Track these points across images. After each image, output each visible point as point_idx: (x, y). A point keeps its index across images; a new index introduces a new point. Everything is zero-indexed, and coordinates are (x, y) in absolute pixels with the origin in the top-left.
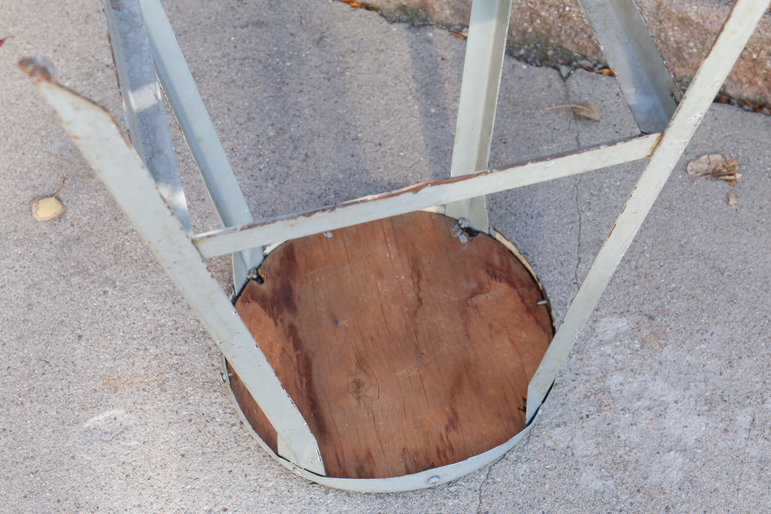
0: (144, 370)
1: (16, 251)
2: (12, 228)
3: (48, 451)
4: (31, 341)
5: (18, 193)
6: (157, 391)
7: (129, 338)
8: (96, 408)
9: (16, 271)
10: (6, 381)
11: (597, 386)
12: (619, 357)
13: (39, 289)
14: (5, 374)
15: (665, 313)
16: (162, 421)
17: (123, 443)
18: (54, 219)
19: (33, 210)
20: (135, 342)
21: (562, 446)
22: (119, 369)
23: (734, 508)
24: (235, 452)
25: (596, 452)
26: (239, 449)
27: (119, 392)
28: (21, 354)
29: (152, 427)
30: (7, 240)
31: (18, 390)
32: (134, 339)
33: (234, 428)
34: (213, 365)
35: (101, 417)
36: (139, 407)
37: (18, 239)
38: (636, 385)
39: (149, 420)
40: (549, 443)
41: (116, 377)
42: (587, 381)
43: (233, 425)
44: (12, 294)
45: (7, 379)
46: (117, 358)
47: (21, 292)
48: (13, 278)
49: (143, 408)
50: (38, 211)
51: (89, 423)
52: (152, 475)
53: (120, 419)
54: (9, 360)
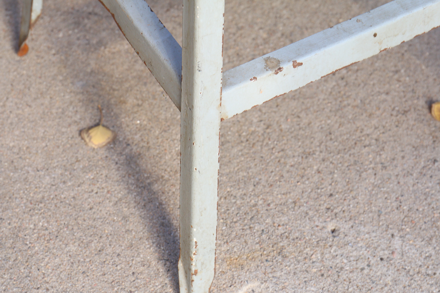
0: (258, 245)
1: (87, 177)
2: (74, 160)
4: (142, 247)
5: (64, 130)
6: (280, 258)
7: (231, 223)
8: (232, 287)
9: (97, 193)
10: (137, 285)
13: (126, 203)
14: (133, 279)
16: (297, 282)
18: (109, 143)
19: (87, 140)
20: (238, 224)
22: (235, 250)
24: (377, 290)
26: (379, 287)
27: (246, 269)
28: (138, 259)
29: (291, 289)
30: (74, 170)
31: (152, 289)
32: (235, 222)
34: (317, 226)
36: (270, 275)
37: (84, 167)
39: (286, 284)
41: (237, 257)
43: (362, 269)
44: (104, 212)
45: (138, 283)
46: (229, 241)
47: (111, 209)
48: (98, 200)
49: (275, 275)
50: (92, 140)
53: (257, 290)
54: (130, 267)
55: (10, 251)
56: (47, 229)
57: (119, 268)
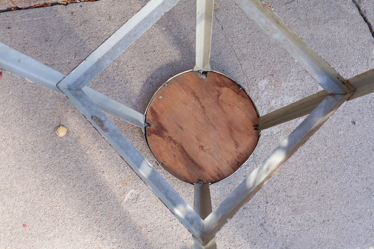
0: (131, 173)
1: (62, 152)
2: (55, 144)
3: (120, 215)
4: (89, 181)
5: (48, 130)
7: (119, 165)
8: (125, 193)
9: (67, 159)
10: (91, 199)
11: (269, 108)
12: (270, 94)
13: (79, 162)
14: (89, 196)
15: (276, 72)
17: (140, 201)
18: (66, 134)
19: (58, 134)
20: (122, 165)
21: (269, 133)
22: (123, 177)
23: (325, 128)
24: (176, 186)
25: (280, 130)
26: (176, 184)
27: (128, 184)
28: (89, 187)
29: (146, 191)
30: (56, 149)
31: (97, 200)
32: (121, 164)
33: (171, 178)
34: (151, 160)
35: (128, 195)
36: (137, 186)
37: (60, 147)
38: (280, 101)
39: (143, 189)
40: (265, 134)
41: (124, 180)
42: (265, 107)
43: (170, 177)
44: (72, 168)
45: (91, 198)
46: (120, 173)
47: (74, 166)
48: (68, 162)
49: (139, 186)
50: (59, 134)
51: (126, 199)
52: (156, 206)
53: (134, 193)
54: (87, 191)
55: (43, 191)
56: (53, 179)
57: (83, 192)
